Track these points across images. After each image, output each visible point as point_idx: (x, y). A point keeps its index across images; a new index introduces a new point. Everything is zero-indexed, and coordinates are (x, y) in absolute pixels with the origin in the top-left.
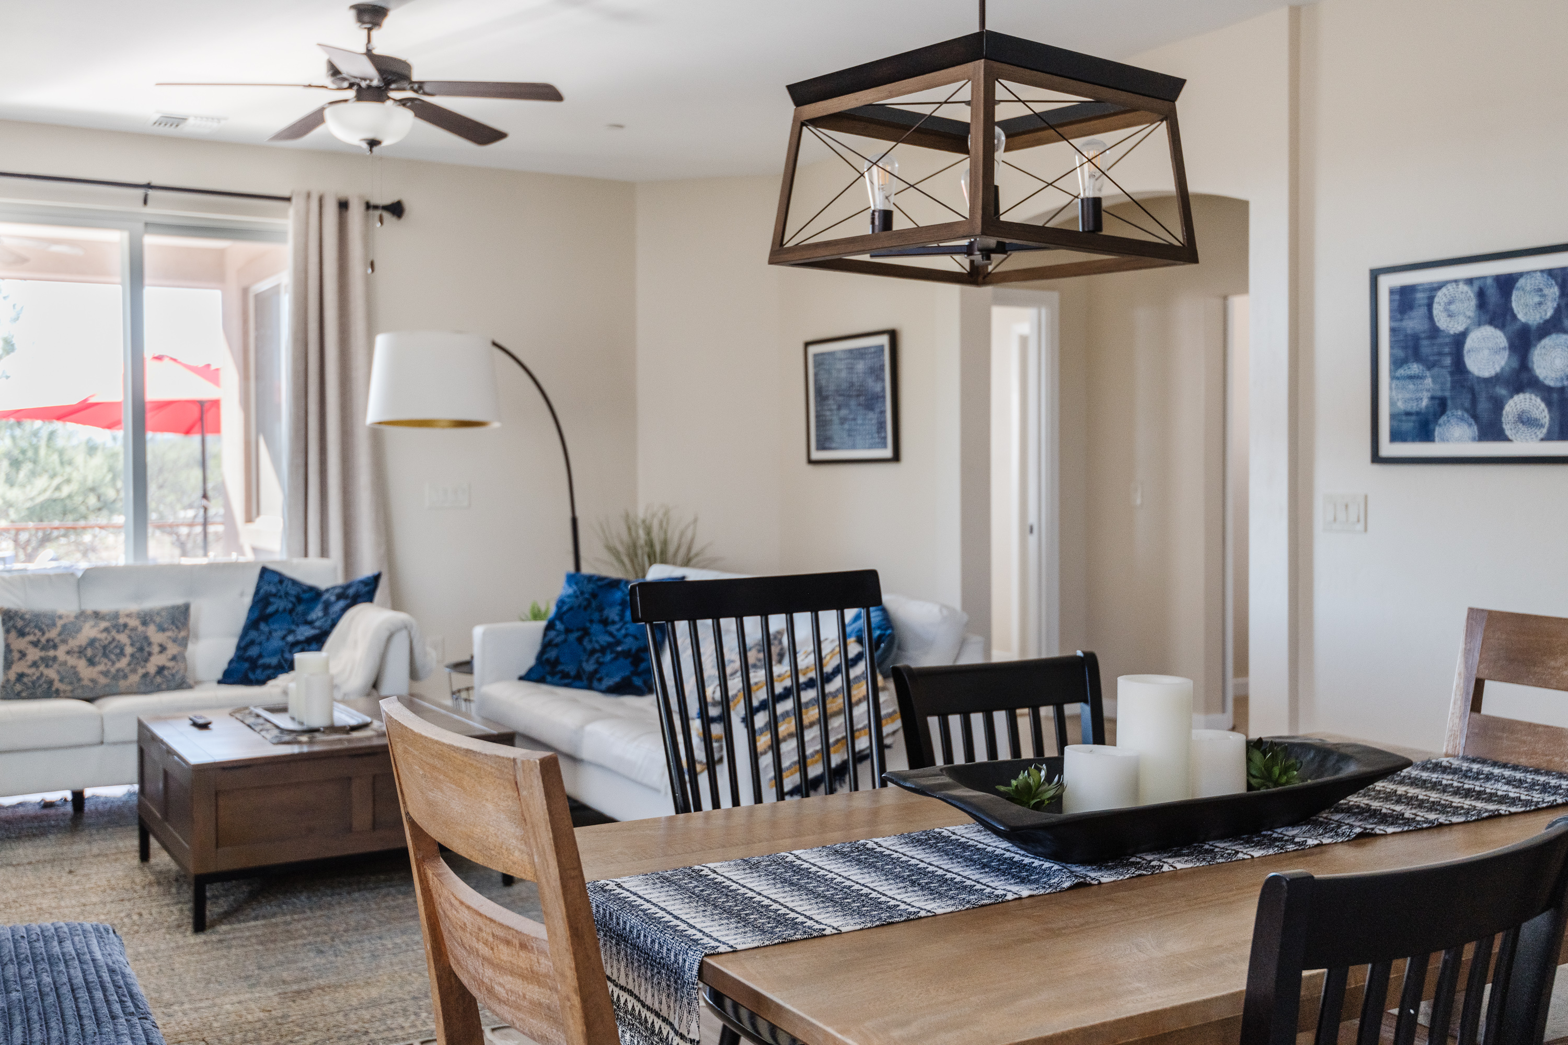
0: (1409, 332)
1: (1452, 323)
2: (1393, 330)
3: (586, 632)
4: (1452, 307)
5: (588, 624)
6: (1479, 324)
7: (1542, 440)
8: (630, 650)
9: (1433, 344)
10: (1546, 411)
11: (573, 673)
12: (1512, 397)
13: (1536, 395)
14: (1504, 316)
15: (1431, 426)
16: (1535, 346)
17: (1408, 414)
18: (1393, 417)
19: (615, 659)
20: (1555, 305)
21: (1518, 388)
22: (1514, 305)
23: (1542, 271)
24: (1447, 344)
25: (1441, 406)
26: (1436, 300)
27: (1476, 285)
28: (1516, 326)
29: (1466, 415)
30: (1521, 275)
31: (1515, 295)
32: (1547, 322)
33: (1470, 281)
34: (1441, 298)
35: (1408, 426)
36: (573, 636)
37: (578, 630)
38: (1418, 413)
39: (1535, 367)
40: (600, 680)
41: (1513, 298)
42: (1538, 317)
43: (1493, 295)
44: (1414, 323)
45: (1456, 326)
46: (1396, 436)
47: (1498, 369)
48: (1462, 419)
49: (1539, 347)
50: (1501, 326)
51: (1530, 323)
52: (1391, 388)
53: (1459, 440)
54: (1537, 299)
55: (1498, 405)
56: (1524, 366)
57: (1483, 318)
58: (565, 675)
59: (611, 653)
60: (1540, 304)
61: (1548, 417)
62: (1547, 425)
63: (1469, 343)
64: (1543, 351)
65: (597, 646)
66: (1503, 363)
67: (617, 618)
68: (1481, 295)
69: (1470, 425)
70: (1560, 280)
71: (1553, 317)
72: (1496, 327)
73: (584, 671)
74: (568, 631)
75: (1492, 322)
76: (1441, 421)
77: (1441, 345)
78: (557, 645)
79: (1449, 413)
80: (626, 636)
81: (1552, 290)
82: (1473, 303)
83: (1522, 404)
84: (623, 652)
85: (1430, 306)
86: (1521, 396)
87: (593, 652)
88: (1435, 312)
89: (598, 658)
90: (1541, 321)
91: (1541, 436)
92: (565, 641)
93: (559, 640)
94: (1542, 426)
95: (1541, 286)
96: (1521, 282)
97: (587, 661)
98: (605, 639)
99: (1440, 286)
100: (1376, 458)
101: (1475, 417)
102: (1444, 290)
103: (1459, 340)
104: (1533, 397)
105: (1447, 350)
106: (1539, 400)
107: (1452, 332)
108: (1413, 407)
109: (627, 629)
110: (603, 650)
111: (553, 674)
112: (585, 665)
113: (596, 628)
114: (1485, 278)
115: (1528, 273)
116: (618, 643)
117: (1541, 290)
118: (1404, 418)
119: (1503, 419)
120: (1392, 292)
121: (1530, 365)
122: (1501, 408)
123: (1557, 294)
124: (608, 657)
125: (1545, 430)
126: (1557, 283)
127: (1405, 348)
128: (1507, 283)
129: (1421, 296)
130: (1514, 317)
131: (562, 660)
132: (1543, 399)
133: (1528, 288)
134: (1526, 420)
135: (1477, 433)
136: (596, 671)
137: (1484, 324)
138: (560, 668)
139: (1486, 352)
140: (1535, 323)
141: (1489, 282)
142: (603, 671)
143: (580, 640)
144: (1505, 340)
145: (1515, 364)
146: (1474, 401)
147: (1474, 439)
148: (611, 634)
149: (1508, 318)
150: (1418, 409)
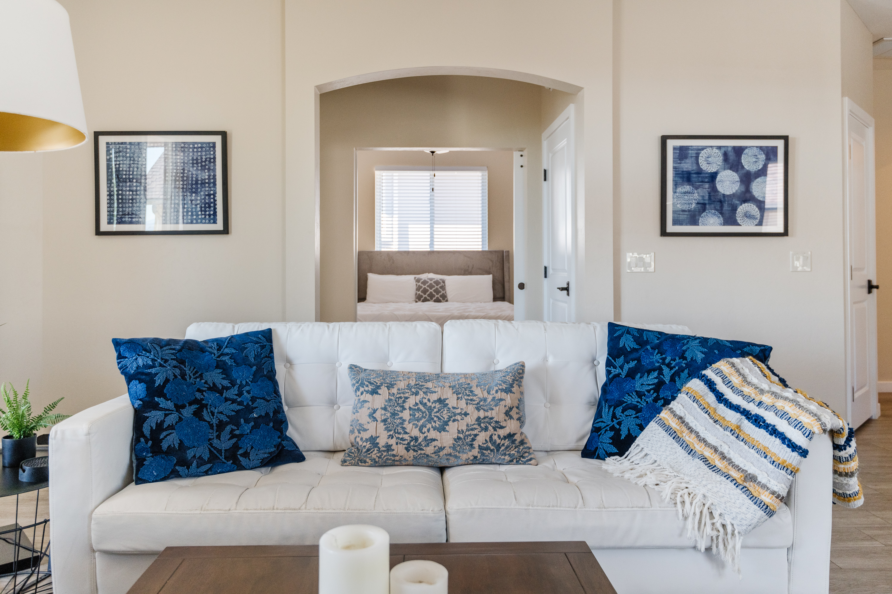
0: (685, 170)
1: (710, 167)
2: (674, 168)
3: (201, 406)
4: (710, 159)
5: (198, 395)
6: (725, 169)
7: (756, 225)
8: (267, 414)
9: (699, 177)
10: (758, 211)
11: (206, 457)
12: (741, 205)
13: (754, 205)
14: (738, 165)
15: (697, 217)
16: (753, 181)
17: (683, 211)
18: (674, 212)
19: (256, 426)
20: (763, 163)
21: (745, 201)
22: (743, 161)
23: (757, 147)
24: (706, 177)
25: (703, 207)
26: (701, 155)
27: (723, 150)
28: (744, 172)
29: (717, 213)
30: (746, 147)
31: (743, 157)
32: (759, 170)
33: (719, 148)
34: (703, 154)
35: (683, 217)
36: (188, 412)
37: (190, 404)
38: (689, 211)
39: (753, 191)
40: (246, 455)
41: (742, 158)
42: (755, 168)
43: (732, 156)
44: (687, 166)
45: (712, 169)
46: (676, 222)
47: (734, 191)
48: (715, 214)
49: (755, 182)
50: (736, 171)
51: (751, 170)
52: (673, 198)
53: (713, 224)
54: (754, 160)
55: (734, 209)
56: (748, 190)
57: (727, 166)
58: (201, 462)
59: (247, 421)
60: (756, 162)
61: (759, 215)
62: (759, 218)
63: (719, 178)
64: (757, 184)
65: (224, 419)
66: (737, 188)
67: (226, 383)
68: (725, 155)
69: (719, 217)
70: (765, 152)
71: (762, 169)
72: (733, 171)
73: (219, 451)
74: (179, 408)
75: (731, 169)
76: (702, 215)
77: (703, 177)
78: (171, 427)
79: (707, 211)
80: (253, 399)
81: (762, 156)
82: (721, 158)
83: (747, 208)
84: (260, 416)
85: (697, 158)
86: (746, 204)
87: (221, 426)
88: (700, 161)
89: (232, 430)
90: (757, 170)
91: (756, 223)
92: (180, 419)
93: (172, 419)
94: (756, 218)
95: (756, 154)
96: (746, 151)
97: (218, 437)
98: (229, 408)
99: (703, 148)
100: (664, 233)
101: (721, 213)
102: (705, 150)
103: (713, 176)
104: (752, 205)
105: (706, 180)
106: (755, 206)
107: (709, 172)
108: (686, 207)
109: (248, 392)
110: (234, 420)
111: (186, 464)
112: (215, 442)
113: (210, 398)
114: (727, 147)
115: (750, 147)
116: (251, 410)
117: (756, 156)
118: (681, 213)
119: (737, 215)
120: (675, 149)
121: (751, 190)
122: (736, 210)
123: (765, 158)
124: (247, 428)
125: (758, 221)
126: (764, 154)
127: (682, 178)
128: (739, 151)
129: (692, 153)
130: (743, 167)
131: (186, 443)
132: (757, 206)
133: (750, 154)
134: (748, 216)
135: (722, 221)
136: (236, 447)
137: (727, 169)
138: (190, 454)
139: (728, 182)
140: (754, 170)
141: (730, 149)
142: (245, 445)
143: (197, 414)
144: (738, 177)
145: (743, 189)
146: (722, 207)
147: (721, 224)
148: (234, 401)
149: (740, 167)
150: (690, 209)
